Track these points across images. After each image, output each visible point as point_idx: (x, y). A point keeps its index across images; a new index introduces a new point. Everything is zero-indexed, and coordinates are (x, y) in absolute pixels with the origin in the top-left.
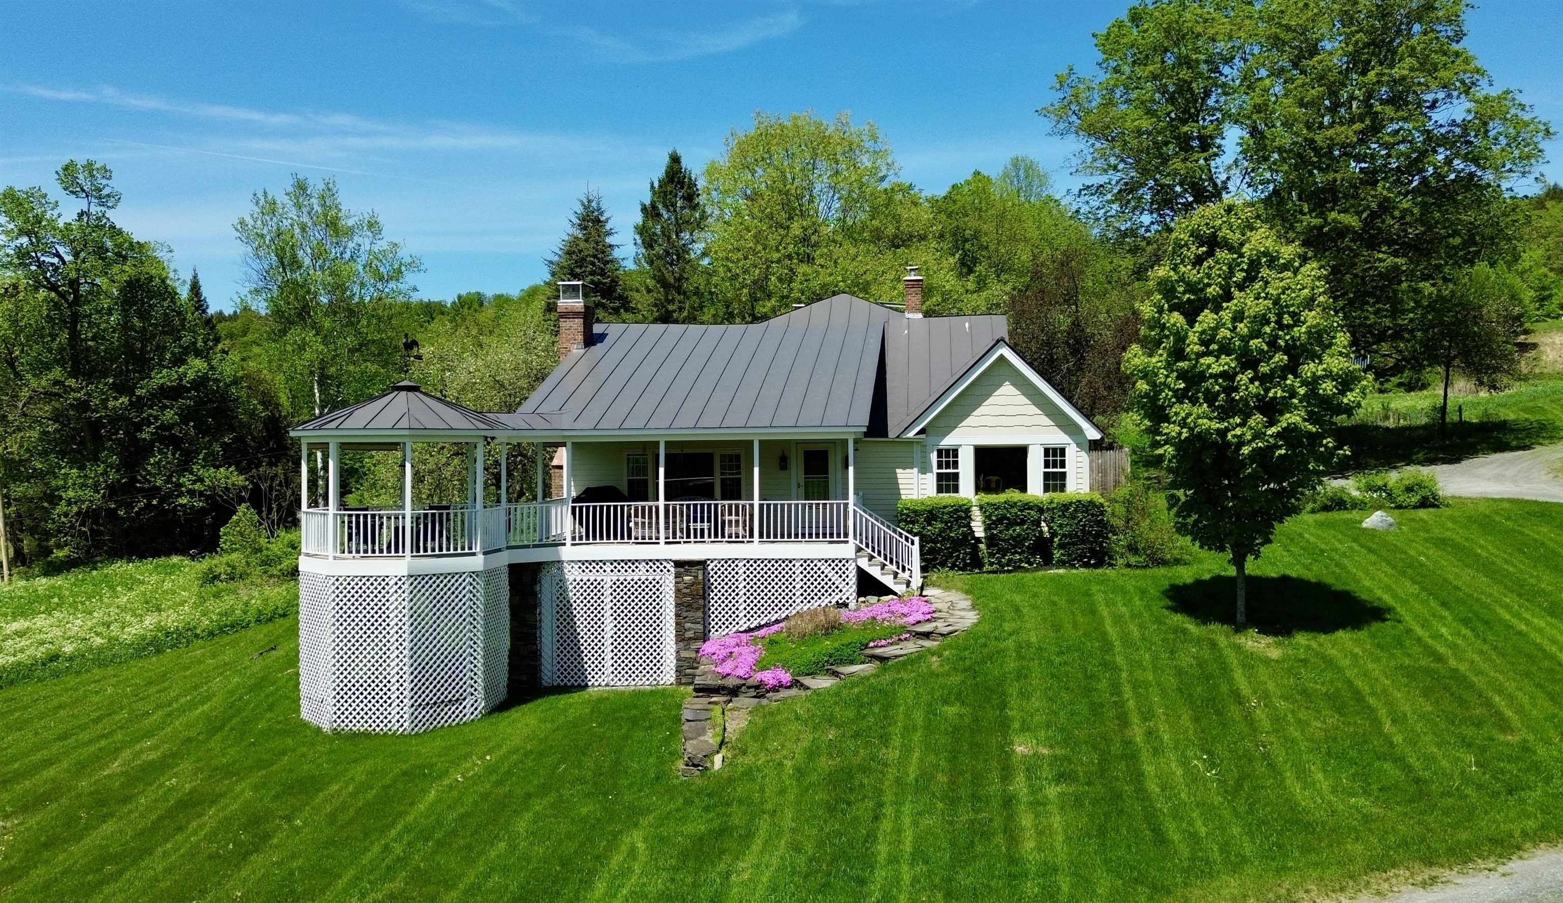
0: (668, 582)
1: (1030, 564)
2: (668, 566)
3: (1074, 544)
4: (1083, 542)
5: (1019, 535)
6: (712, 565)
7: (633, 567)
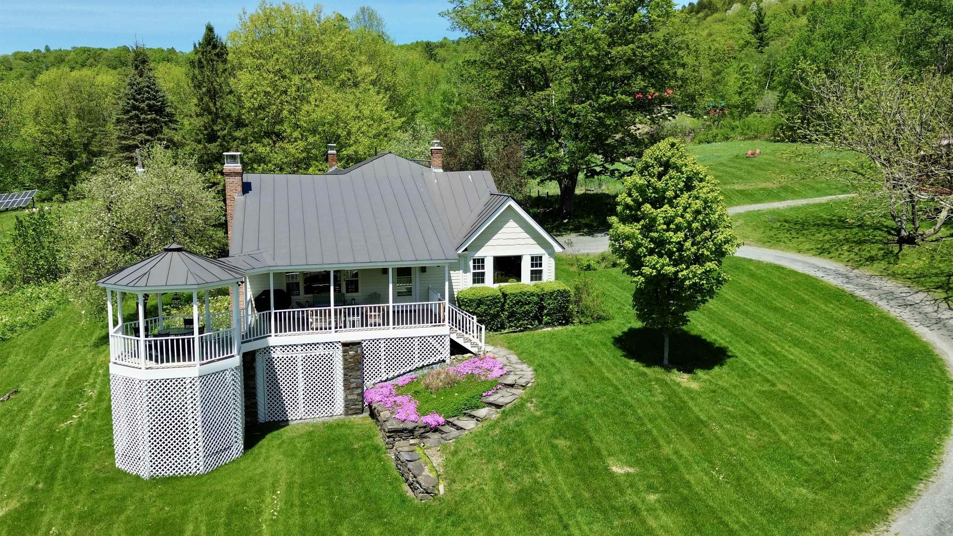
0: (338, 356)
1: (532, 325)
2: (338, 345)
3: (555, 313)
4: (559, 312)
5: (527, 310)
6: (365, 343)
7: (316, 347)
